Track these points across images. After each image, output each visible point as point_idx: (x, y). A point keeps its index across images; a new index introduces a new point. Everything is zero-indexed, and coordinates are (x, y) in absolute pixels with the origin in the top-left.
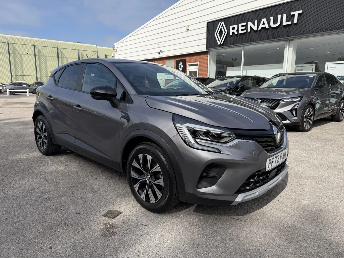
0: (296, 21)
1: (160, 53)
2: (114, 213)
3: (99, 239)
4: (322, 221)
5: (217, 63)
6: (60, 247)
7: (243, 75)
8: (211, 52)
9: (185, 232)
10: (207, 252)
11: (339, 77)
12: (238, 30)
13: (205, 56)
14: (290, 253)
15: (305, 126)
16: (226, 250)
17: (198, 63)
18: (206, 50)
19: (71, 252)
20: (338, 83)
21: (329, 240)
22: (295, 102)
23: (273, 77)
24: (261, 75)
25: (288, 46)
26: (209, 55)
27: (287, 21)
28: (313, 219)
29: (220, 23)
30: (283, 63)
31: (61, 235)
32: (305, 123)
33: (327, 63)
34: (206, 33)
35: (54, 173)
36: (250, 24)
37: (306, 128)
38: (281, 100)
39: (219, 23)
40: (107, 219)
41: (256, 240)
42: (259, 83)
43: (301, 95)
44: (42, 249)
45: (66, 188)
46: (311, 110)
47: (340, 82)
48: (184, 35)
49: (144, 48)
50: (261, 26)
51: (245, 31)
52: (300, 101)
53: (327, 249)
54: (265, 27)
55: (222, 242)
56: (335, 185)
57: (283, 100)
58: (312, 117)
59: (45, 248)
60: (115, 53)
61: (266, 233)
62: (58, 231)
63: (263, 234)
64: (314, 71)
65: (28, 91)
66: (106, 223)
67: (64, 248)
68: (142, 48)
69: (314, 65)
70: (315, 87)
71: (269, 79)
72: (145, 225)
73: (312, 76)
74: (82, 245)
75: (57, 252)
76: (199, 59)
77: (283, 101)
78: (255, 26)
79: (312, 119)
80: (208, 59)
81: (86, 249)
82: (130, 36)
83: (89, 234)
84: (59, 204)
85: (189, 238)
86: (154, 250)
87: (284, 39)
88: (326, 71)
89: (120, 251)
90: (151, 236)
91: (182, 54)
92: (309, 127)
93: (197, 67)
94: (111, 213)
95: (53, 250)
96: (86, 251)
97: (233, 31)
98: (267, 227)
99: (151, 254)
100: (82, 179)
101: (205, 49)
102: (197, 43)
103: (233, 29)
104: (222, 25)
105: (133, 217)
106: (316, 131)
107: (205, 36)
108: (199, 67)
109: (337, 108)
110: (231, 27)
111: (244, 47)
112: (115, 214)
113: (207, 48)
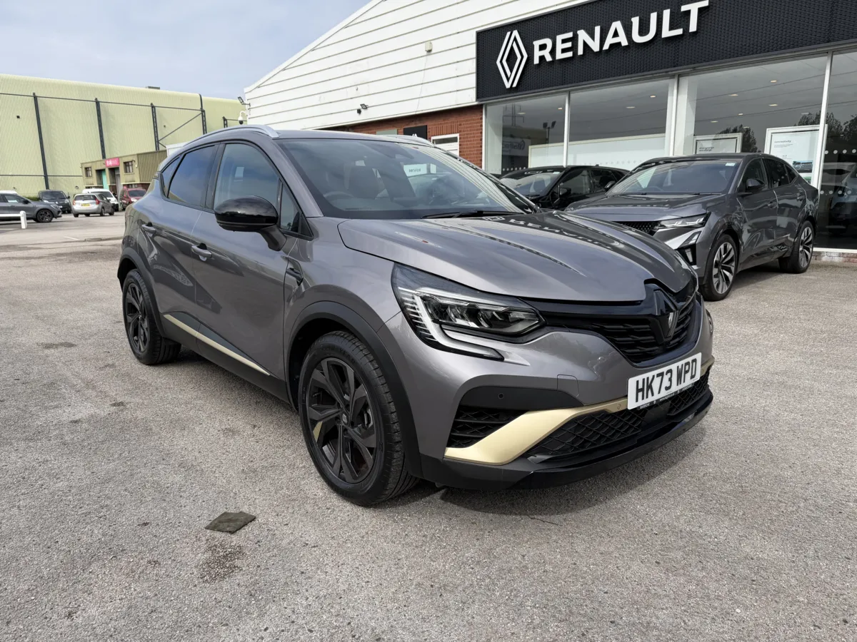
0: (693, 27)
1: (362, 110)
2: (237, 520)
3: (195, 586)
4: (744, 514)
5: (504, 135)
6: (93, 611)
7: (569, 164)
8: (489, 108)
9: (413, 557)
10: (464, 603)
11: (799, 163)
12: (553, 52)
13: (474, 117)
14: (666, 596)
15: (715, 286)
16: (512, 598)
17: (457, 135)
18: (476, 103)
19: (122, 622)
20: (795, 180)
21: (759, 559)
22: (691, 228)
23: (640, 166)
24: (612, 163)
25: (675, 91)
26: (484, 116)
27: (671, 28)
28: (724, 511)
29: (509, 33)
30: (664, 132)
31: (96, 582)
32: (715, 280)
33: (769, 131)
34: (475, 61)
35: (85, 425)
36: (583, 35)
37: (720, 292)
38: (657, 223)
39: (506, 34)
40: (218, 534)
41: (585, 569)
42: (606, 184)
43: (704, 211)
44: (46, 618)
45: (114, 461)
46: (730, 247)
47: (800, 176)
48: (420, 64)
49: (320, 97)
50: (610, 40)
51: (570, 54)
52: (703, 224)
53: (753, 581)
54: (620, 43)
55: (502, 578)
56: (780, 427)
57: (662, 223)
58: (734, 264)
59: (55, 616)
60: (246, 113)
61: (611, 549)
62: (90, 572)
63: (601, 554)
64: (739, 151)
65: (22, 214)
66: (215, 546)
67: (104, 613)
68: (315, 100)
69: (739, 136)
70: (740, 190)
71: (631, 173)
72: (314, 547)
73: (732, 164)
74: (152, 602)
75: (85, 625)
76: (460, 125)
77: (663, 226)
78: (594, 40)
79: (733, 269)
80: (482, 126)
81: (161, 612)
82: (284, 69)
83: (172, 574)
84: (95, 502)
85: (422, 571)
86: (332, 607)
87: (666, 72)
88: (766, 152)
89: (248, 613)
90: (326, 572)
91: (417, 113)
92: (727, 289)
93: (456, 146)
94: (229, 521)
95: (76, 620)
96: (162, 617)
97: (542, 53)
98: (612, 537)
99: (325, 617)
100: (156, 437)
101: (474, 99)
102: (451, 85)
103: (543, 49)
104: (515, 39)
105: (285, 528)
106: (743, 297)
107: (472, 66)
108: (460, 145)
109: (793, 240)
110: (537, 44)
111: (569, 93)
112: (238, 523)
113: (478, 97)
